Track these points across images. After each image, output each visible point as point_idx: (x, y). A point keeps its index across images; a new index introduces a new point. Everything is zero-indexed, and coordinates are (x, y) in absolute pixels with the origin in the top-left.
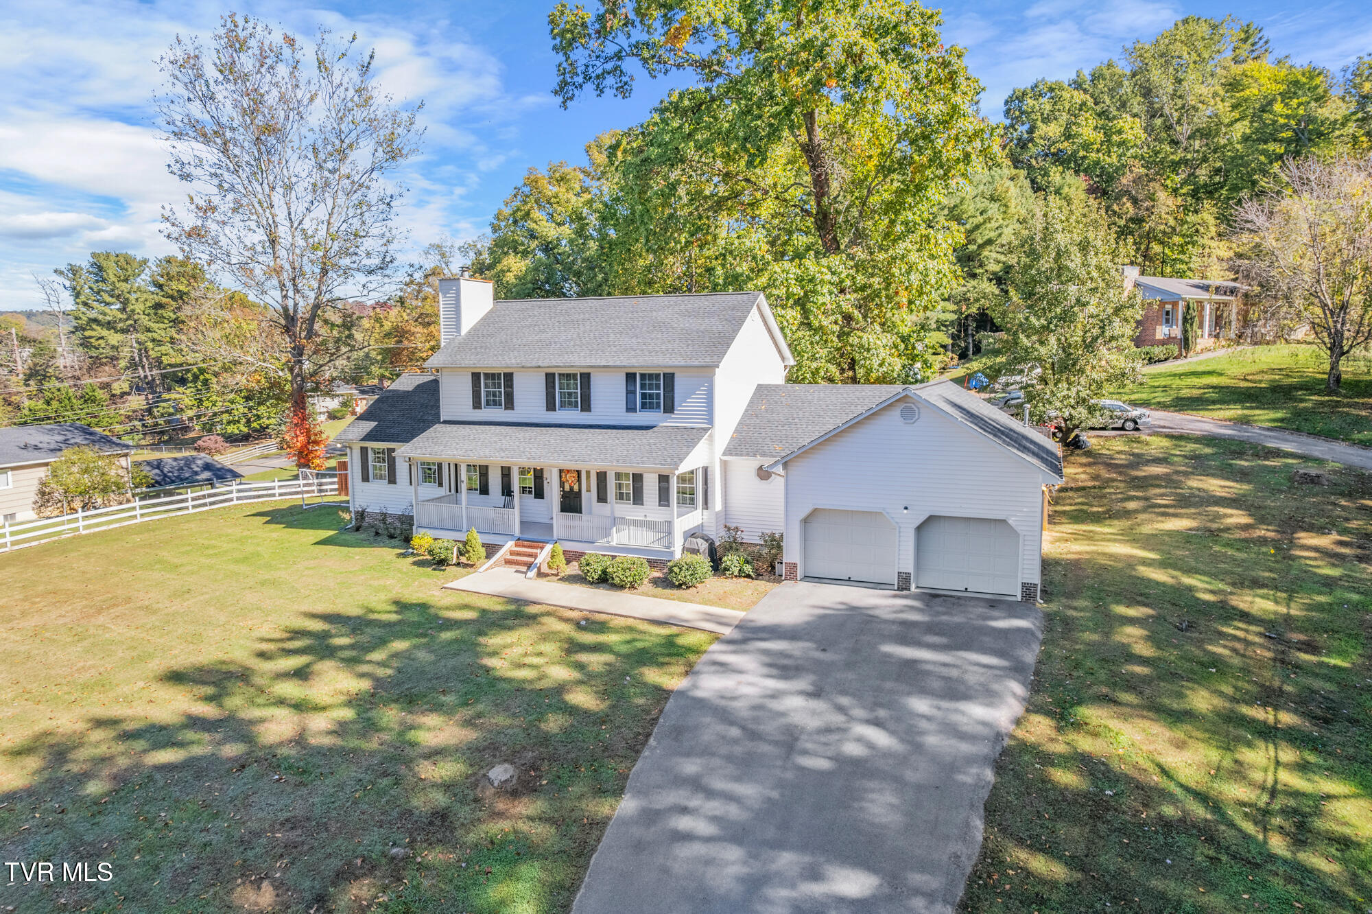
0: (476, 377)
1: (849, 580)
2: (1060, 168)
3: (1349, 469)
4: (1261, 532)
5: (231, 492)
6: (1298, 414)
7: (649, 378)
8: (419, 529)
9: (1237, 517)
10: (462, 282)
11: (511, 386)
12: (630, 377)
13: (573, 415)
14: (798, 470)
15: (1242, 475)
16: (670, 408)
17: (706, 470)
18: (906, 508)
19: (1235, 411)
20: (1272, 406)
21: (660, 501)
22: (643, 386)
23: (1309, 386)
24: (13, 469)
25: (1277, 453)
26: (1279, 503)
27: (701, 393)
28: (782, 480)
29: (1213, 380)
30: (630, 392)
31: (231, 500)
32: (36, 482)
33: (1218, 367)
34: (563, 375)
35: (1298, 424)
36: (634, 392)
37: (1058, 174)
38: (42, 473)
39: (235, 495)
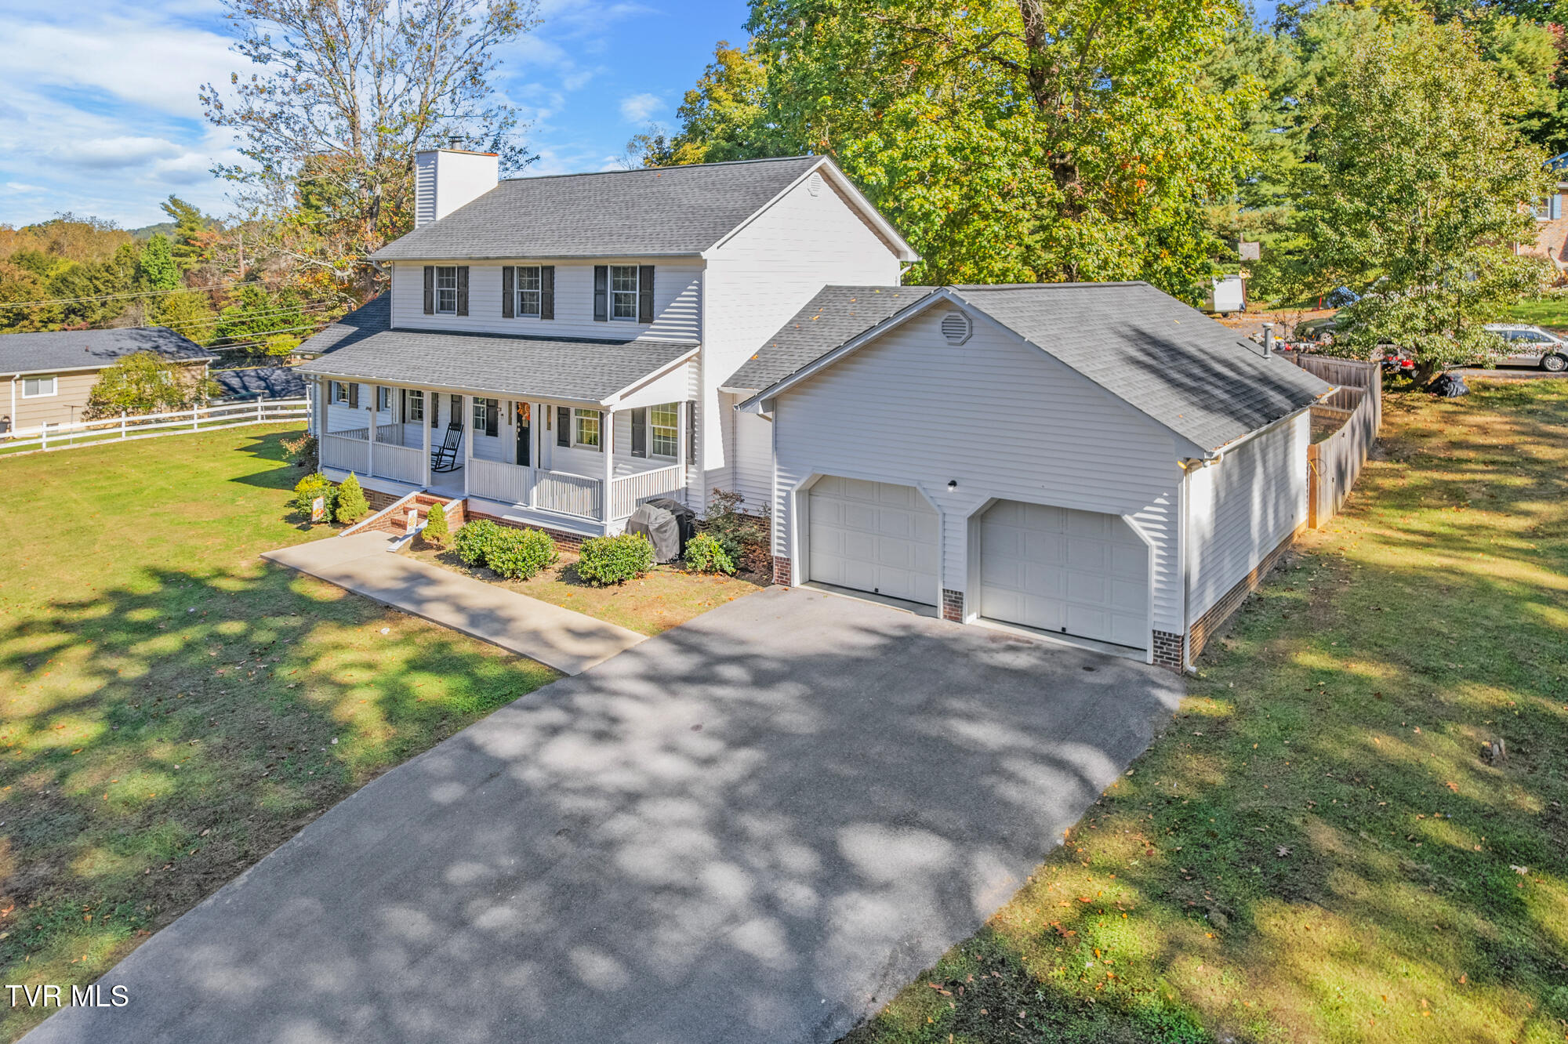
0: (429, 272)
1: (876, 593)
2: (1513, 18)
5: (256, 409)
7: (622, 273)
8: (325, 470)
10: (440, 153)
11: (466, 285)
12: (601, 271)
13: (533, 324)
14: (790, 411)
16: (647, 317)
17: (691, 405)
18: (953, 484)
21: (633, 449)
22: (616, 286)
24: (60, 374)
27: (689, 293)
28: (770, 425)
30: (599, 293)
31: (256, 418)
32: (88, 390)
34: (524, 268)
36: (604, 293)
37: (1508, 27)
38: (94, 380)
39: (260, 413)
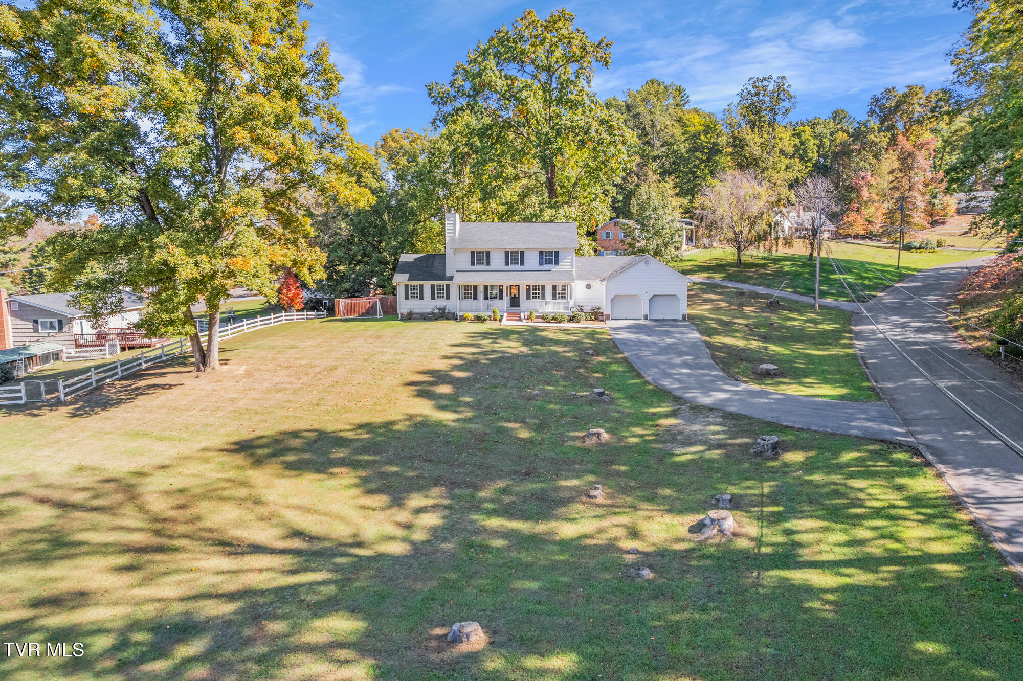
0: (472, 253)
1: (626, 319)
3: (751, 292)
4: (733, 307)
6: (729, 275)
7: (549, 253)
8: (461, 312)
9: (724, 304)
12: (541, 253)
13: (517, 267)
15: (720, 294)
16: (557, 263)
18: (646, 293)
19: (706, 275)
20: (719, 272)
21: (552, 298)
22: (546, 256)
23: (730, 265)
25: (726, 287)
26: (735, 300)
29: (694, 263)
30: (541, 258)
33: (694, 258)
34: (512, 252)
35: (729, 278)
